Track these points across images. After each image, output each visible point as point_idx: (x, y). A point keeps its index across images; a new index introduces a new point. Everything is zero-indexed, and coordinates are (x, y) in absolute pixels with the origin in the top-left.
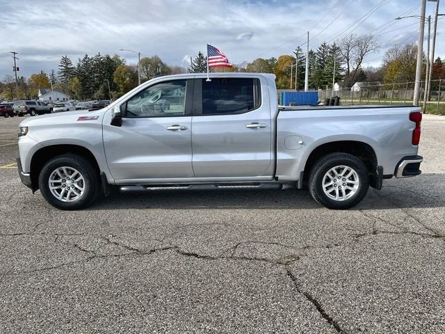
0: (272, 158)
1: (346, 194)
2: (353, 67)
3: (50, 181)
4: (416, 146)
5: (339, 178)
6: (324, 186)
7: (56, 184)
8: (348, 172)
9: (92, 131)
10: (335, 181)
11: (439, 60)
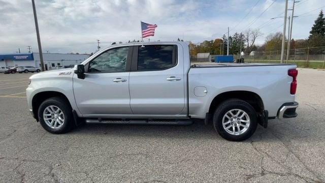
0: (186, 102)
1: (241, 130)
2: (250, 43)
3: (45, 115)
4: (293, 95)
5: (235, 118)
6: (224, 124)
7: (49, 117)
8: (241, 114)
9: (64, 82)
10: (232, 120)
11: (293, 39)
